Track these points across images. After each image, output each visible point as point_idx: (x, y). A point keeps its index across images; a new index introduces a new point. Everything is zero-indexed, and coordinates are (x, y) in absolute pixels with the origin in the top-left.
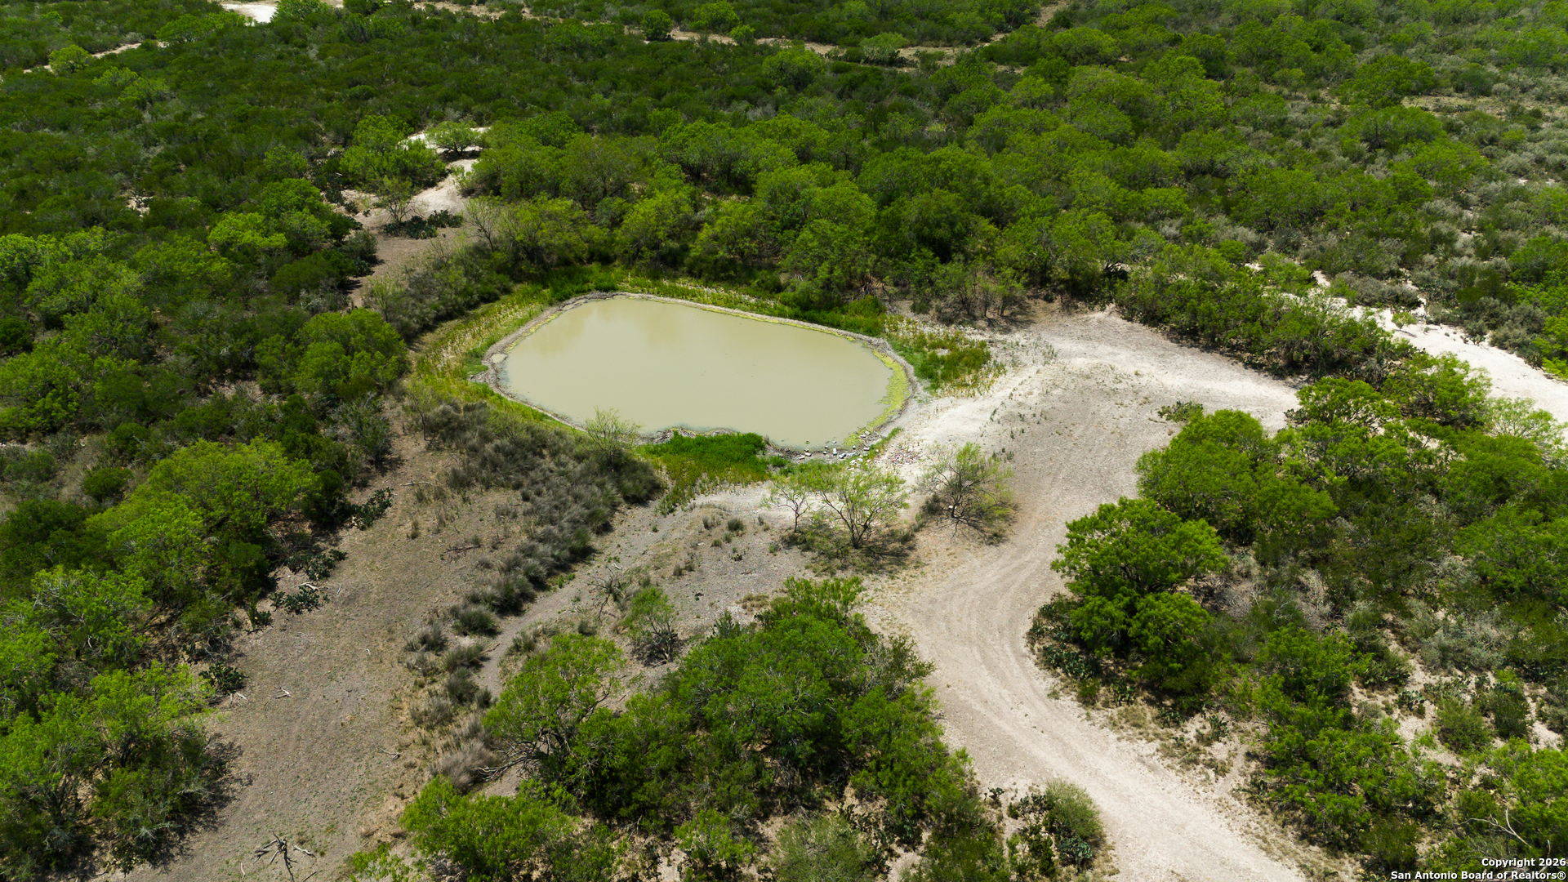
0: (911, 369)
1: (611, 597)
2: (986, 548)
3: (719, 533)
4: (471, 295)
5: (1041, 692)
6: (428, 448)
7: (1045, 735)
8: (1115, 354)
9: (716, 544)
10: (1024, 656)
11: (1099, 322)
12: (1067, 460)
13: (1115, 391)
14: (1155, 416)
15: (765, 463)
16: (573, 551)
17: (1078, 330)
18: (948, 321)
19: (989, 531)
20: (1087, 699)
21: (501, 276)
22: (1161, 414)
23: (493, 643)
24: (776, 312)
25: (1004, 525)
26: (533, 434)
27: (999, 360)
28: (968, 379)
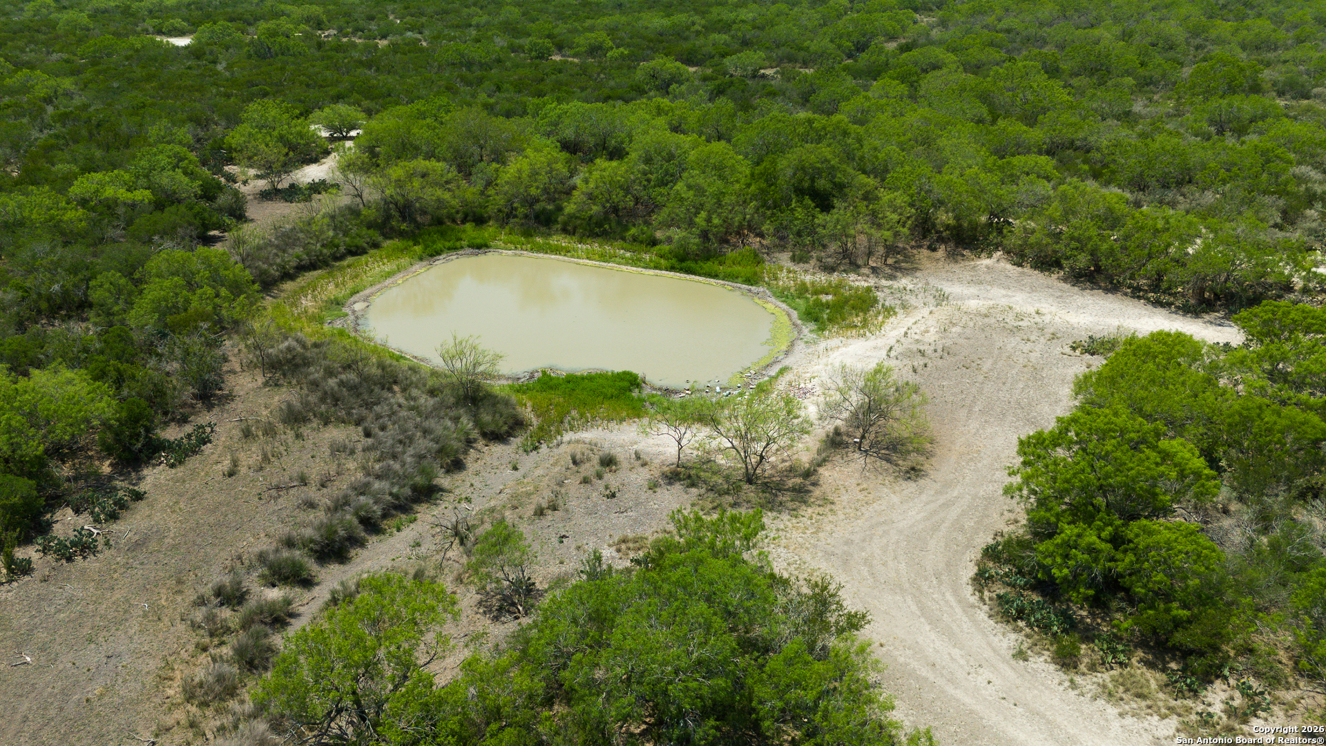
0: (795, 314)
1: (457, 541)
2: (904, 484)
3: (588, 469)
4: (337, 246)
5: (1003, 652)
6: (266, 384)
7: (1019, 710)
8: (1010, 297)
9: (586, 481)
10: (973, 606)
11: (988, 267)
12: (980, 392)
13: (1018, 328)
14: (1068, 350)
15: (641, 400)
16: (415, 488)
17: (967, 275)
18: (830, 269)
19: (905, 465)
20: (1066, 661)
21: (371, 232)
22: (1074, 349)
23: (307, 595)
24: (652, 264)
25: (921, 459)
26: (383, 369)
27: (887, 304)
28: (857, 320)
